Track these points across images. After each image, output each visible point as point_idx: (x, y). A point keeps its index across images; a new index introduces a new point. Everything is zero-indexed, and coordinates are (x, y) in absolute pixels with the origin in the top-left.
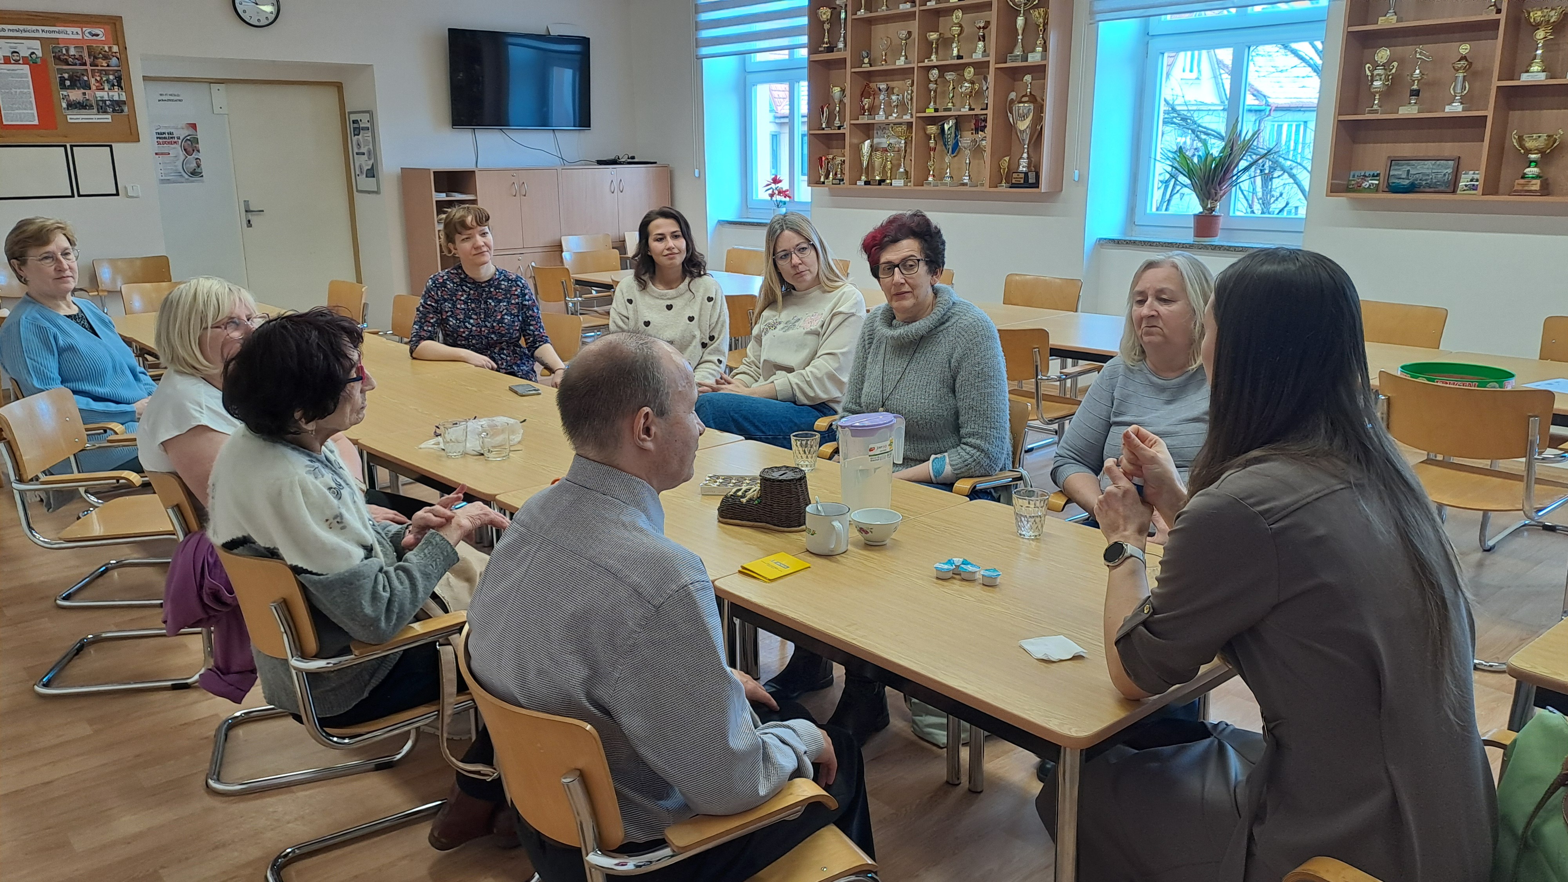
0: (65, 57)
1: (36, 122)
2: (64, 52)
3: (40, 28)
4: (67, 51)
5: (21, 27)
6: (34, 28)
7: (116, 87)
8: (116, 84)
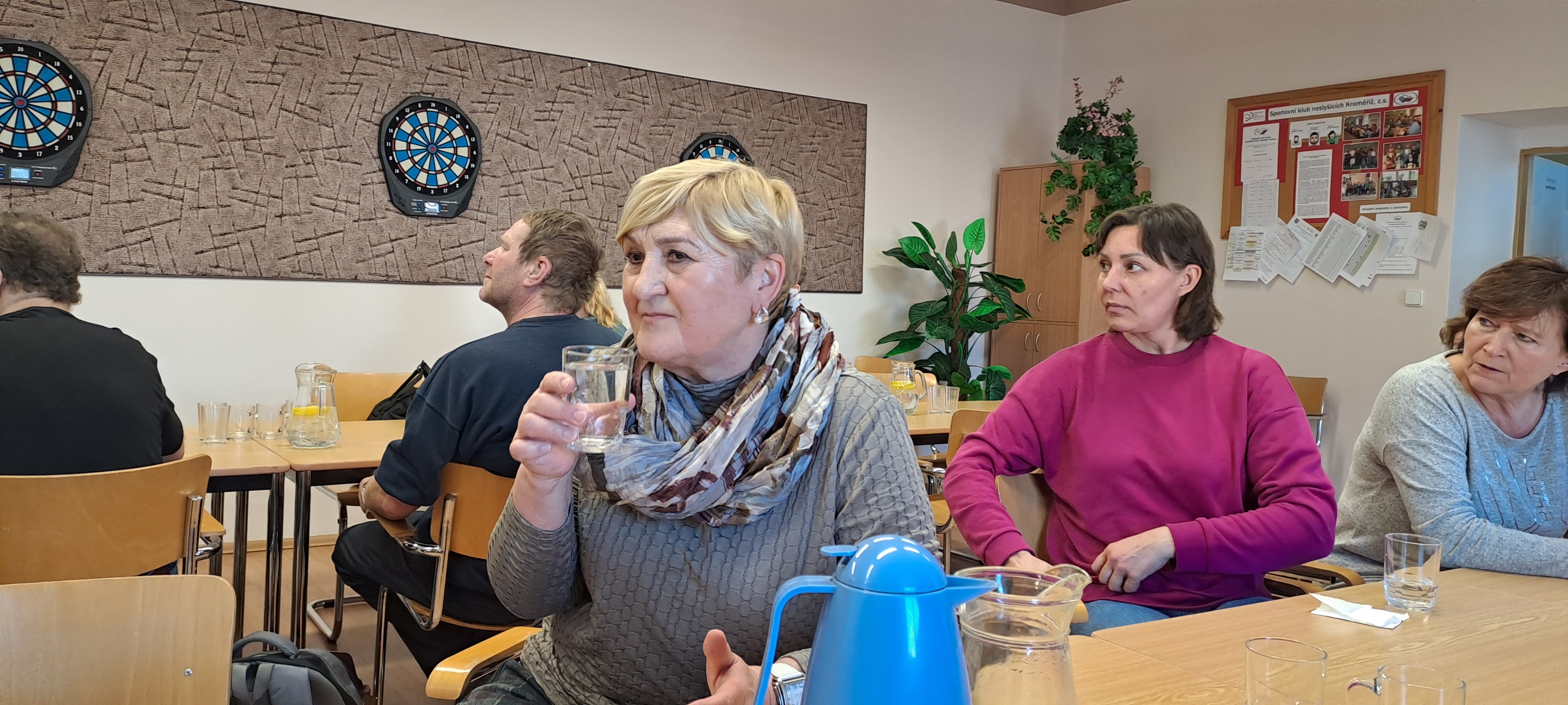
0: (1357, 129)
2: (1357, 123)
3: (1344, 101)
4: (1361, 121)
5: (1326, 104)
6: (1339, 102)
7: (1410, 164)
8: (1411, 160)
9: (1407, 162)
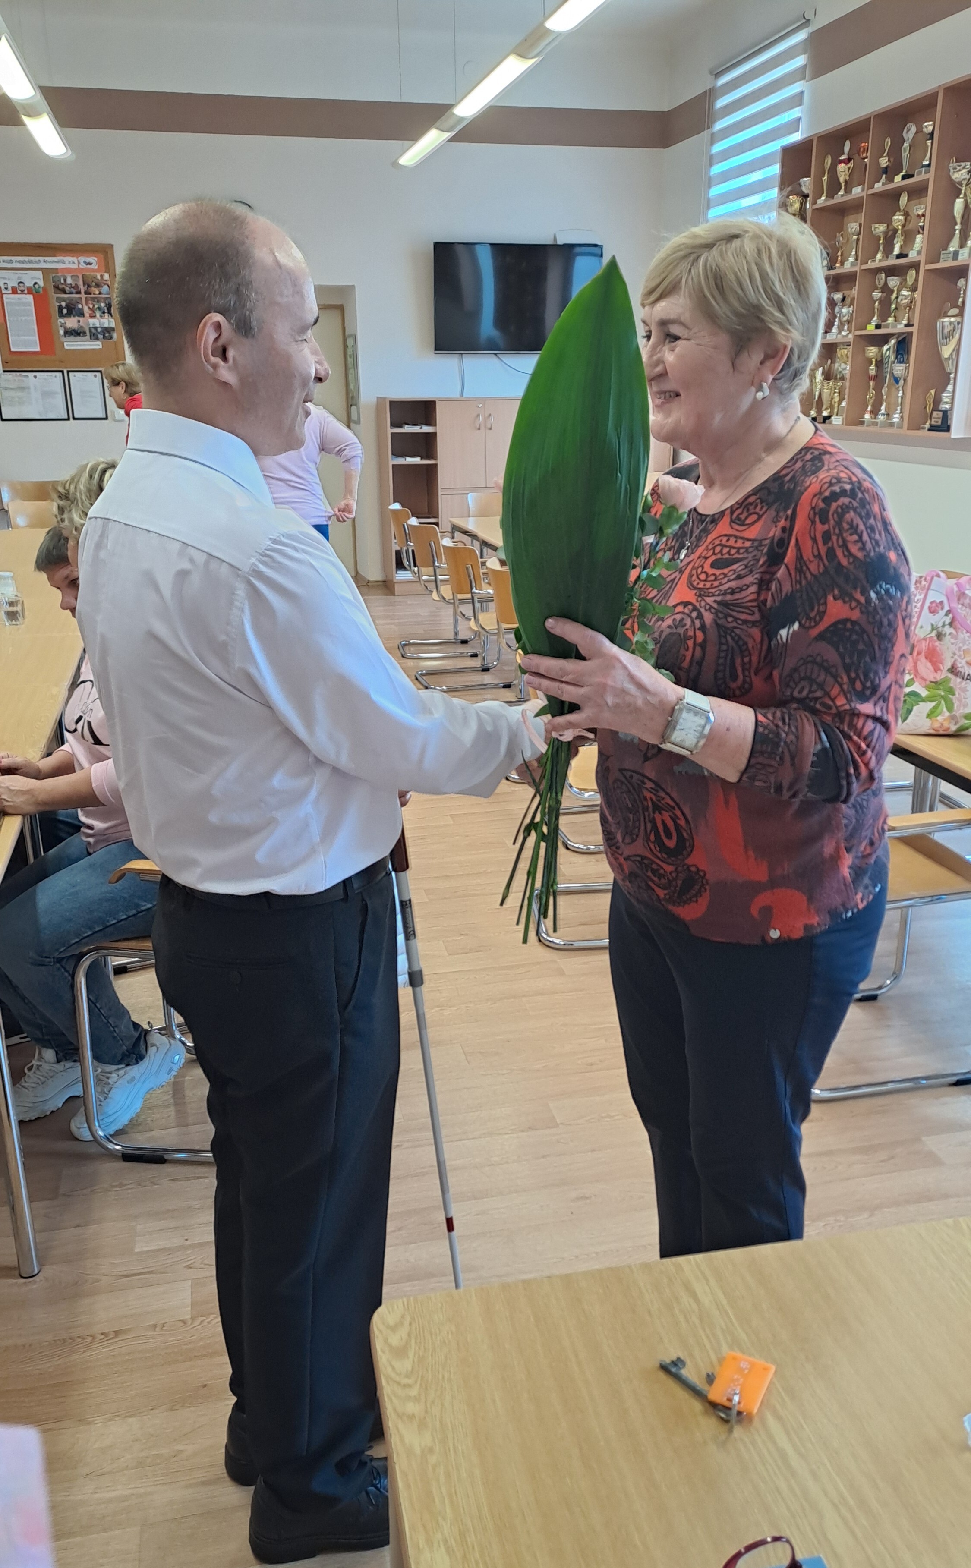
0: (64, 286)
1: (38, 349)
2: (62, 281)
3: (42, 259)
4: (65, 280)
5: (26, 258)
6: (37, 258)
7: (106, 315)
8: (106, 311)
9: (104, 313)
